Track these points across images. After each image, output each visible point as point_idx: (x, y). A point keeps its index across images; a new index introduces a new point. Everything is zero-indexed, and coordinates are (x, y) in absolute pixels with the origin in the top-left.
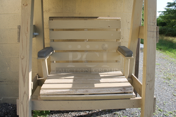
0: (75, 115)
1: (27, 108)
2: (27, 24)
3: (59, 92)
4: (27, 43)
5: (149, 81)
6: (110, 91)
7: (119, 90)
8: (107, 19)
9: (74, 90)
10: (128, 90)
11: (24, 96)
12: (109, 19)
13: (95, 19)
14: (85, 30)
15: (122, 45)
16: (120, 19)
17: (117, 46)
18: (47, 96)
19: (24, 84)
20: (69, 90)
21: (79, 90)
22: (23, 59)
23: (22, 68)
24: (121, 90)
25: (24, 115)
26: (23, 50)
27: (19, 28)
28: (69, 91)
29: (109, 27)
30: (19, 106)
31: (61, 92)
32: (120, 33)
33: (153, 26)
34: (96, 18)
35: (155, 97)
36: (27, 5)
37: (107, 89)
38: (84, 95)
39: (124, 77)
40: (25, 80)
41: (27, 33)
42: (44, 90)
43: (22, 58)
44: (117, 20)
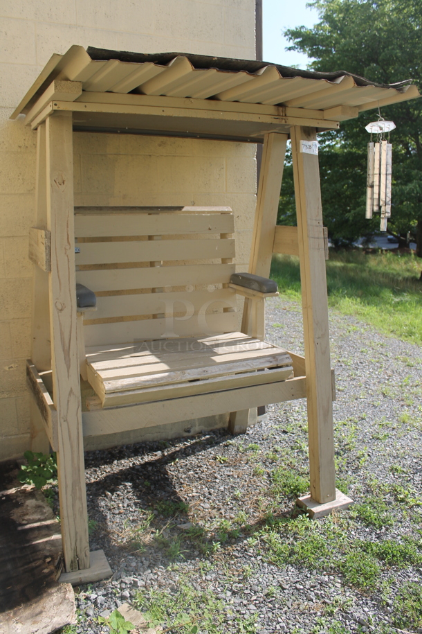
0: (134, 464)
1: (78, 429)
2: (68, 227)
3: (148, 381)
4: (69, 272)
5: (319, 338)
6: (249, 365)
7: (265, 362)
8: (204, 212)
9: (179, 372)
10: (282, 360)
11: (68, 401)
12: (208, 212)
13: (178, 212)
14: (155, 238)
15: (239, 270)
16: (231, 210)
17: (228, 274)
18: (120, 395)
19: (68, 371)
20: (167, 374)
21: (189, 371)
22: (61, 310)
23: (62, 333)
24: (271, 362)
25: (72, 447)
26: (60, 289)
27: (48, 236)
28: (168, 376)
29: (210, 229)
30: (59, 428)
31: (152, 380)
32: (233, 242)
33: (317, 226)
34: (180, 208)
35: (332, 369)
36: (63, 183)
37: (244, 363)
38: (198, 380)
39: (258, 340)
40: (70, 360)
41: (68, 247)
42: (113, 382)
43: (60, 307)
44: (223, 213)
